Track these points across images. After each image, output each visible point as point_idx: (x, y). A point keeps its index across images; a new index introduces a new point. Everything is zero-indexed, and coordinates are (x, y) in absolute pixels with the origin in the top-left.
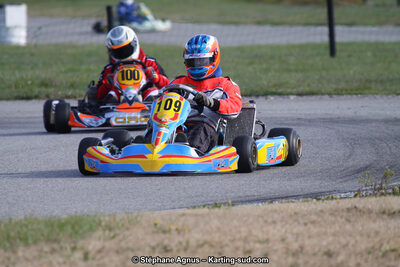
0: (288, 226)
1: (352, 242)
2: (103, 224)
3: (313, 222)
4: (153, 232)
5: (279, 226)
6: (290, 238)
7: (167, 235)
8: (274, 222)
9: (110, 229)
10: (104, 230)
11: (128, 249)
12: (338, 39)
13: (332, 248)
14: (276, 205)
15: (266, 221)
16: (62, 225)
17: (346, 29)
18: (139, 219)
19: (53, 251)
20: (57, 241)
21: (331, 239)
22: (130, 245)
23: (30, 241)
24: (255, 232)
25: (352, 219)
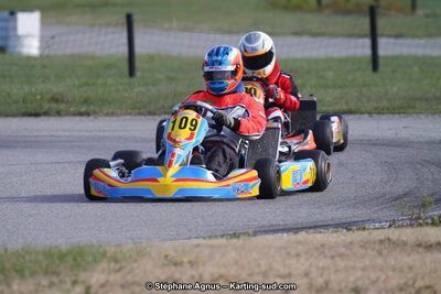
0: (312, 260)
1: (383, 277)
2: (109, 255)
3: (341, 255)
4: (164, 265)
5: (303, 259)
6: (314, 272)
7: (179, 268)
8: (298, 255)
9: (116, 261)
10: (109, 262)
11: (134, 283)
12: (381, 52)
13: (360, 284)
14: (302, 235)
15: (289, 254)
16: (62, 257)
17: (392, 41)
18: (148, 249)
19: (51, 285)
20: (57, 274)
21: (359, 273)
22: (137, 279)
23: (27, 273)
24: (275, 266)
25: (385, 252)
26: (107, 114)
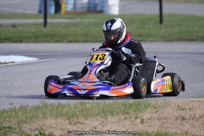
26: (150, 41)
